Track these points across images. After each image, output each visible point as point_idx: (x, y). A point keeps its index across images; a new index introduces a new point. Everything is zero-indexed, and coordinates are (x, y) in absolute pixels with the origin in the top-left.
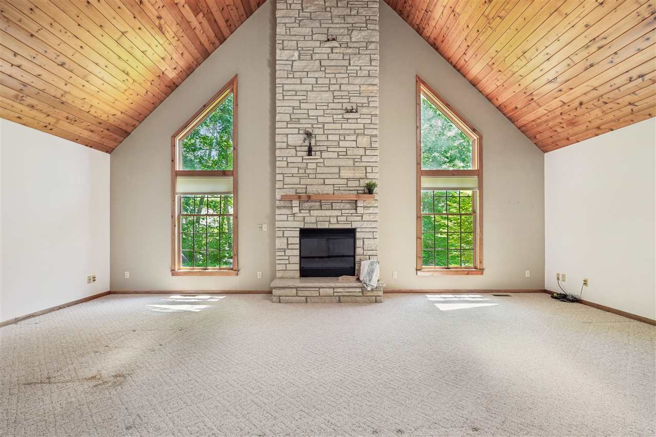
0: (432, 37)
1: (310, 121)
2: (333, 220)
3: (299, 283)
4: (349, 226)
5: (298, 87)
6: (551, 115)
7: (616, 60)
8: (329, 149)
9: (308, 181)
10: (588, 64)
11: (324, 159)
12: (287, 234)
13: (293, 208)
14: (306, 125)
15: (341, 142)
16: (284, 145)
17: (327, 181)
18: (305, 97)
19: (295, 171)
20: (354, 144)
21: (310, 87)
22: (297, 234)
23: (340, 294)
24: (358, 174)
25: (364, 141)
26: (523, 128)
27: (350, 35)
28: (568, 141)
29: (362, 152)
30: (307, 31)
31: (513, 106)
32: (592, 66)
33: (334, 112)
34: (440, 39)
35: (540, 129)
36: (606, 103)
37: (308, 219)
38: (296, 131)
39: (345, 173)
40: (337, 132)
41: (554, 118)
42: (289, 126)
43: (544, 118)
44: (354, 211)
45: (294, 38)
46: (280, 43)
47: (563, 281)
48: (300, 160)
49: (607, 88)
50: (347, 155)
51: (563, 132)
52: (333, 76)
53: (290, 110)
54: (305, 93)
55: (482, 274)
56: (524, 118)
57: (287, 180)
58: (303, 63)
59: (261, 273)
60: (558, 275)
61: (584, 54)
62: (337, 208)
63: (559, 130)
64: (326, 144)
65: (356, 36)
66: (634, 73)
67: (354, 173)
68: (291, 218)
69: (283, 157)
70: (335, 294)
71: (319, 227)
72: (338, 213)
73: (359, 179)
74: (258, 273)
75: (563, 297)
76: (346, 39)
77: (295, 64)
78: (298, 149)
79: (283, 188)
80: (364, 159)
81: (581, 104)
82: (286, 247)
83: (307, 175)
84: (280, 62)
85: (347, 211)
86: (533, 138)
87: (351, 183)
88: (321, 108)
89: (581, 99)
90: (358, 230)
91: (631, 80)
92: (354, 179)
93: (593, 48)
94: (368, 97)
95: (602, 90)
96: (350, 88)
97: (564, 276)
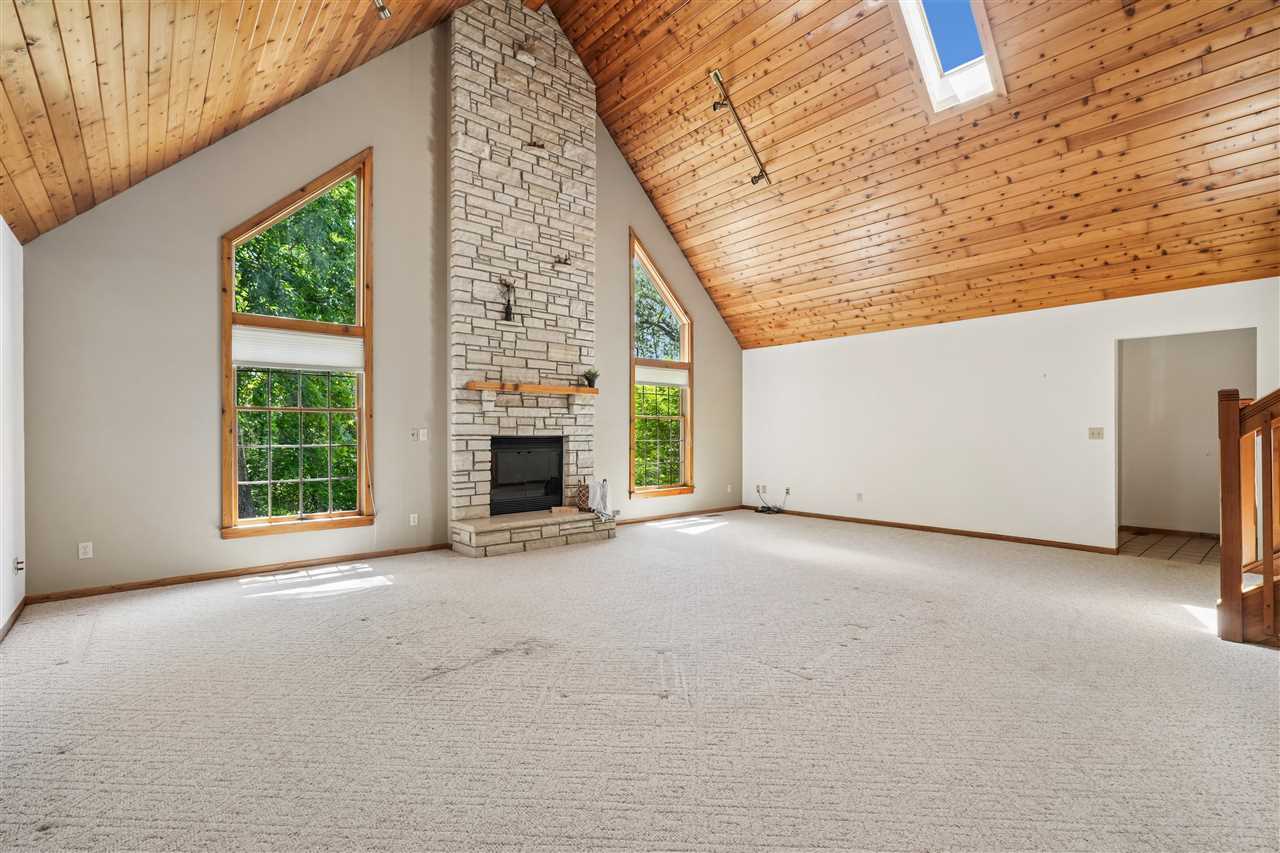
0: (652, 182)
1: (506, 265)
2: (540, 424)
3: (489, 524)
4: (558, 433)
5: (490, 205)
6: (764, 313)
7: (835, 281)
8: (535, 315)
9: (504, 361)
10: (814, 276)
11: (527, 327)
12: (473, 445)
13: (484, 403)
14: (501, 269)
15: (550, 305)
16: (467, 297)
17: (531, 364)
18: (499, 225)
19: (484, 341)
20: (565, 311)
21: (506, 211)
22: (487, 445)
23: (567, 532)
24: (570, 357)
25: (578, 309)
26: (728, 319)
27: (562, 147)
28: (772, 342)
29: (574, 324)
30: (502, 117)
31: (726, 293)
32: (814, 279)
33: (541, 257)
34: (660, 191)
35: (746, 324)
36: (815, 315)
37: (504, 423)
38: (486, 276)
39: (556, 354)
40: (544, 289)
41: (765, 316)
42: (476, 266)
43: (757, 314)
44: (565, 411)
45: (483, 122)
46: (461, 123)
47: (764, 492)
48: (491, 324)
49: (820, 302)
50: (556, 326)
51: (770, 333)
52: (538, 200)
53: (476, 240)
54: (499, 217)
55: (692, 492)
56: (732, 309)
57: (472, 356)
58: (496, 168)
59: (416, 516)
60: (758, 487)
61: (813, 267)
62: (545, 405)
63: (767, 329)
64: (529, 304)
65: (571, 151)
66: (844, 297)
67: (566, 354)
68: (479, 420)
69: (466, 316)
70: (562, 533)
71: (520, 434)
72: (545, 413)
73: (572, 364)
74: (412, 516)
75: (767, 510)
76: (557, 151)
77: (485, 165)
78: (489, 306)
79: (467, 369)
80: (579, 335)
81: (795, 310)
82: (471, 468)
83: (502, 350)
84: (461, 155)
85: (557, 411)
86: (735, 331)
87: (564, 370)
88: (523, 246)
89: (796, 306)
90: (571, 438)
91: (840, 301)
92: (566, 363)
93: (820, 266)
94: (583, 246)
95: (816, 303)
96: (561, 226)
97: (764, 487)
